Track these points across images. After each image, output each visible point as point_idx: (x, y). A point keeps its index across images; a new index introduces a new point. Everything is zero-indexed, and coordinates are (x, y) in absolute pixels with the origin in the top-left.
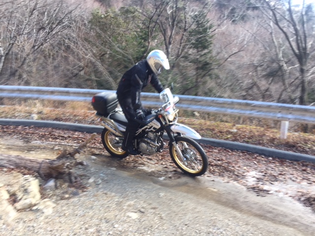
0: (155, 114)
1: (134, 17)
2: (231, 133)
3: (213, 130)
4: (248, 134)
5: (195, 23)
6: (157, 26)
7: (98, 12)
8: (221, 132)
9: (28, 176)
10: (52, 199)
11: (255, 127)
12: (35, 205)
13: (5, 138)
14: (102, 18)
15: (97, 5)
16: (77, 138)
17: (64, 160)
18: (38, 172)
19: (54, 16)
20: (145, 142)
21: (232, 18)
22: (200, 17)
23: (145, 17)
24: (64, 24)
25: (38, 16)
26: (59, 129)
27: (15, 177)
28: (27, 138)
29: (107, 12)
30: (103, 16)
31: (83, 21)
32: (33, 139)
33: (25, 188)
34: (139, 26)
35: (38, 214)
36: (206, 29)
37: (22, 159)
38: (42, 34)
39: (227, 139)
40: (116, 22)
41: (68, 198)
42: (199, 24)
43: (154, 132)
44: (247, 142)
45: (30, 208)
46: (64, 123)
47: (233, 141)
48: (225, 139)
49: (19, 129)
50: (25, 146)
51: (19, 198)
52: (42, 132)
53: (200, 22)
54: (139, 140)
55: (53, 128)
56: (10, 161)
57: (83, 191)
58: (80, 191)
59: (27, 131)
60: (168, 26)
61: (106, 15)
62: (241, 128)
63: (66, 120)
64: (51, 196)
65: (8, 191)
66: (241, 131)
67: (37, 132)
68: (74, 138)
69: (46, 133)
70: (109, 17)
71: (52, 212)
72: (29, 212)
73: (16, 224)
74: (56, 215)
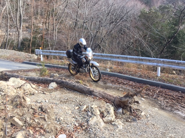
1: (168, 11)
7: (144, 11)
9: (108, 104)
10: (122, 120)
14: (147, 14)
15: (143, 6)
16: (131, 85)
17: (128, 98)
18: (113, 103)
23: (176, 10)
24: (124, 19)
26: (121, 78)
27: (102, 103)
28: (105, 81)
29: (150, 10)
30: (148, 12)
31: (134, 16)
32: (108, 82)
33: (109, 110)
35: (115, 127)
37: (105, 94)
40: (156, 15)
41: (131, 122)
46: (124, 75)
50: (104, 86)
51: (105, 116)
52: (112, 79)
55: (118, 77)
56: (100, 94)
57: (139, 120)
58: (137, 119)
59: (105, 77)
61: (149, 12)
63: (125, 74)
64: (121, 118)
65: (100, 111)
67: (110, 78)
68: (130, 85)
69: (114, 80)
70: (152, 13)
71: (122, 128)
72: (110, 125)
73: (105, 130)
74: (125, 131)
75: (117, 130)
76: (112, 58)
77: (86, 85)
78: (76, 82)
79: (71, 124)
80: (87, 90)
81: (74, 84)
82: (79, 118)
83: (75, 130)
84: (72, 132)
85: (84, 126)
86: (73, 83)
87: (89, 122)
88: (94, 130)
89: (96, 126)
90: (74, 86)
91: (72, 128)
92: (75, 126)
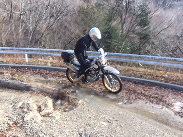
0: (95, 61)
1: (103, 8)
2: (164, 77)
3: (152, 75)
4: (175, 78)
5: (140, 10)
6: (117, 13)
7: (83, 6)
8: (157, 77)
9: (47, 97)
10: (60, 111)
11: (180, 74)
12: (51, 113)
13: (34, 75)
15: (82, 2)
17: (66, 89)
18: (52, 95)
19: (59, 9)
20: (90, 76)
21: (164, 6)
22: (144, 6)
23: (109, 8)
24: (64, 13)
25: (50, 9)
26: (62, 72)
27: (40, 97)
28: (45, 76)
29: (88, 6)
30: (85, 8)
31: (74, 11)
32: (48, 77)
33: (46, 104)
34: (106, 13)
35: (52, 118)
36: (148, 13)
38: (52, 19)
39: (161, 81)
40: (93, 11)
41: (68, 111)
42: (142, 11)
43: (95, 70)
44: (175, 84)
45: (48, 115)
47: (166, 82)
48: (160, 81)
49: (41, 71)
50: (45, 80)
51: (42, 109)
52: (53, 73)
53: (144, 9)
54: (87, 75)
55: (59, 71)
56: (38, 88)
57: (76, 108)
58: (74, 107)
59: (46, 72)
60: (123, 12)
62: (170, 75)
64: (59, 109)
65: (37, 105)
66: (170, 76)
67: (50, 73)
69: (55, 74)
70: (89, 8)
71: (59, 118)
72: (48, 117)
73: (41, 123)
74: (62, 120)
75: (55, 121)
76: (52, 53)
77: (23, 81)
78: (11, 79)
79: (4, 123)
80: (23, 86)
81: (8, 82)
82: (13, 117)
83: (9, 129)
84: (6, 132)
85: (19, 123)
86: (7, 80)
87: (24, 118)
88: (30, 125)
89: (32, 121)
90: (8, 83)
91: (5, 128)
92: (8, 125)
